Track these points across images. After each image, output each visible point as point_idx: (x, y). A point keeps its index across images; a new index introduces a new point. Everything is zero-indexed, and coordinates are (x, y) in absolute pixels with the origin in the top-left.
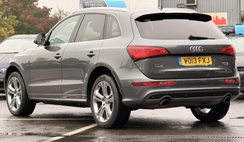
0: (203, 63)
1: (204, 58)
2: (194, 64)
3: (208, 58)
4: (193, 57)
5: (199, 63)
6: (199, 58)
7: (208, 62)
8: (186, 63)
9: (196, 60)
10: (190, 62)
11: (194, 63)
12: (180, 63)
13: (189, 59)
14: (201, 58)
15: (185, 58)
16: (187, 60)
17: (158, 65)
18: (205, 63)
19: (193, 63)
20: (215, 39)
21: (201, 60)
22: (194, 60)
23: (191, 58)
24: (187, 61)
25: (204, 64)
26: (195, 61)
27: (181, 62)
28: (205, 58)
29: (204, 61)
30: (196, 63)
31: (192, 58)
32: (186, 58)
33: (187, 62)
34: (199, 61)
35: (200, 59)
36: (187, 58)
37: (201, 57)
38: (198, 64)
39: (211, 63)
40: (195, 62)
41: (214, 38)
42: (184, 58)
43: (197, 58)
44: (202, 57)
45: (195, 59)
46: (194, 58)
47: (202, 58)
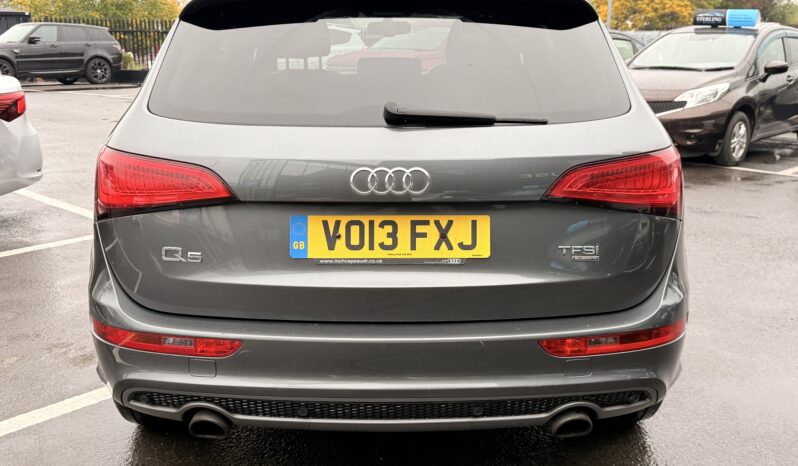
0: (437, 247)
1: (444, 225)
2: (379, 254)
3: (474, 223)
4: (378, 219)
5: (413, 247)
6: (414, 224)
7: (468, 242)
8: (331, 247)
9: (393, 235)
10: (355, 241)
11: (383, 246)
12: (296, 245)
13: (355, 230)
14: (426, 223)
15: (331, 220)
16: (342, 231)
17: (177, 252)
18: (450, 247)
19: (371, 247)
20: (544, 123)
21: (424, 235)
22: (381, 235)
23: (365, 219)
24: (339, 237)
25: (444, 252)
26: (389, 235)
27: (305, 239)
28: (450, 223)
29: (443, 236)
30: (394, 246)
31: (372, 223)
32: (338, 223)
33: (341, 243)
34: (414, 235)
35: (420, 229)
36: (345, 219)
37: (432, 218)
38: (403, 250)
39: (483, 250)
40: (389, 242)
41: (540, 118)
42: (325, 224)
43: (404, 222)
44: (437, 218)
45: (389, 229)
46: (382, 225)
47: (437, 223)
